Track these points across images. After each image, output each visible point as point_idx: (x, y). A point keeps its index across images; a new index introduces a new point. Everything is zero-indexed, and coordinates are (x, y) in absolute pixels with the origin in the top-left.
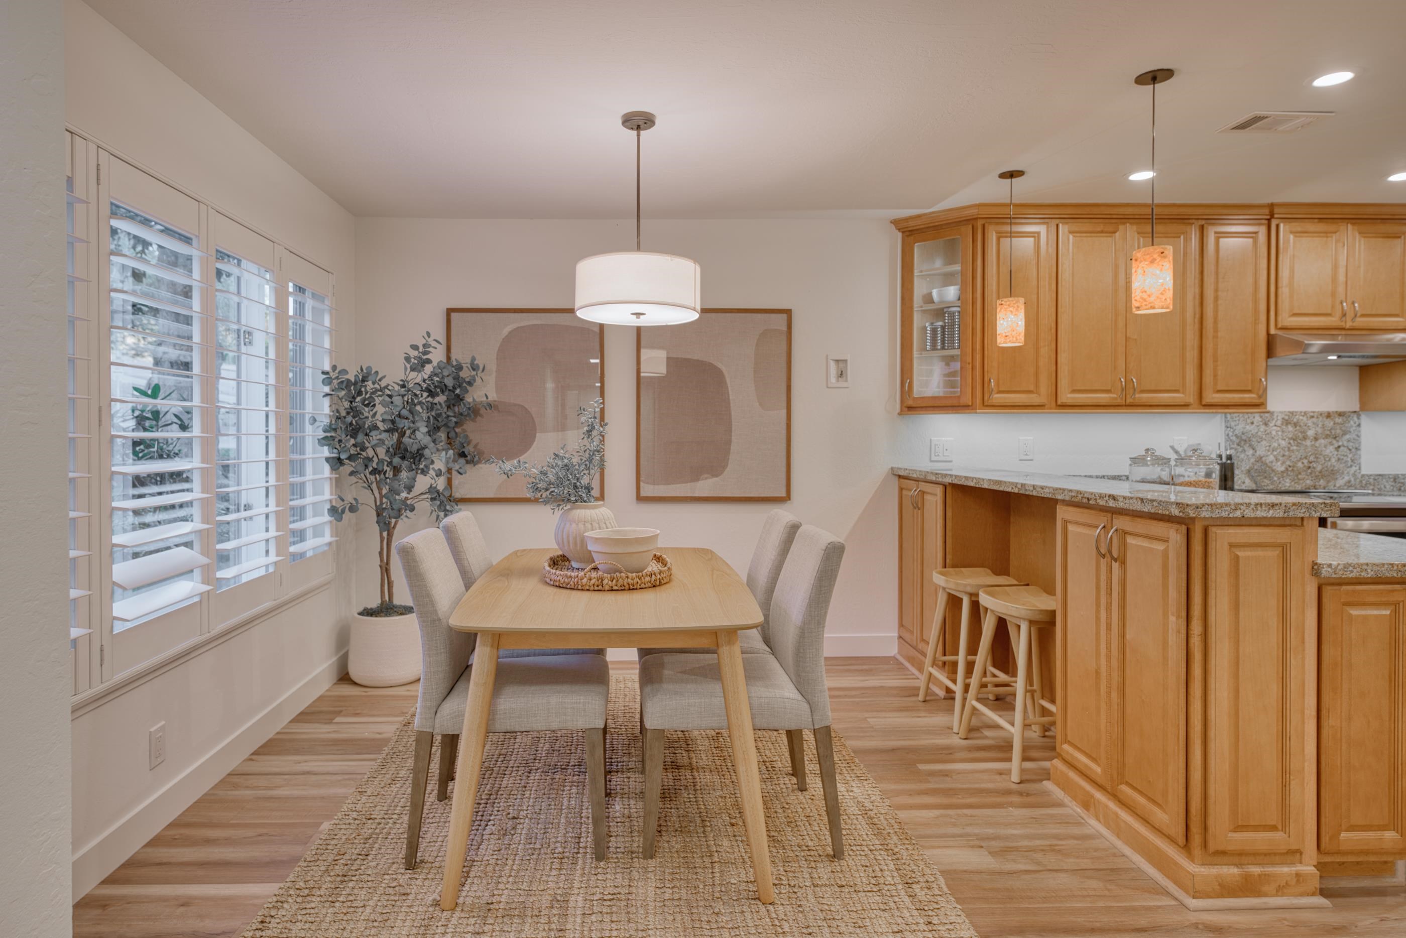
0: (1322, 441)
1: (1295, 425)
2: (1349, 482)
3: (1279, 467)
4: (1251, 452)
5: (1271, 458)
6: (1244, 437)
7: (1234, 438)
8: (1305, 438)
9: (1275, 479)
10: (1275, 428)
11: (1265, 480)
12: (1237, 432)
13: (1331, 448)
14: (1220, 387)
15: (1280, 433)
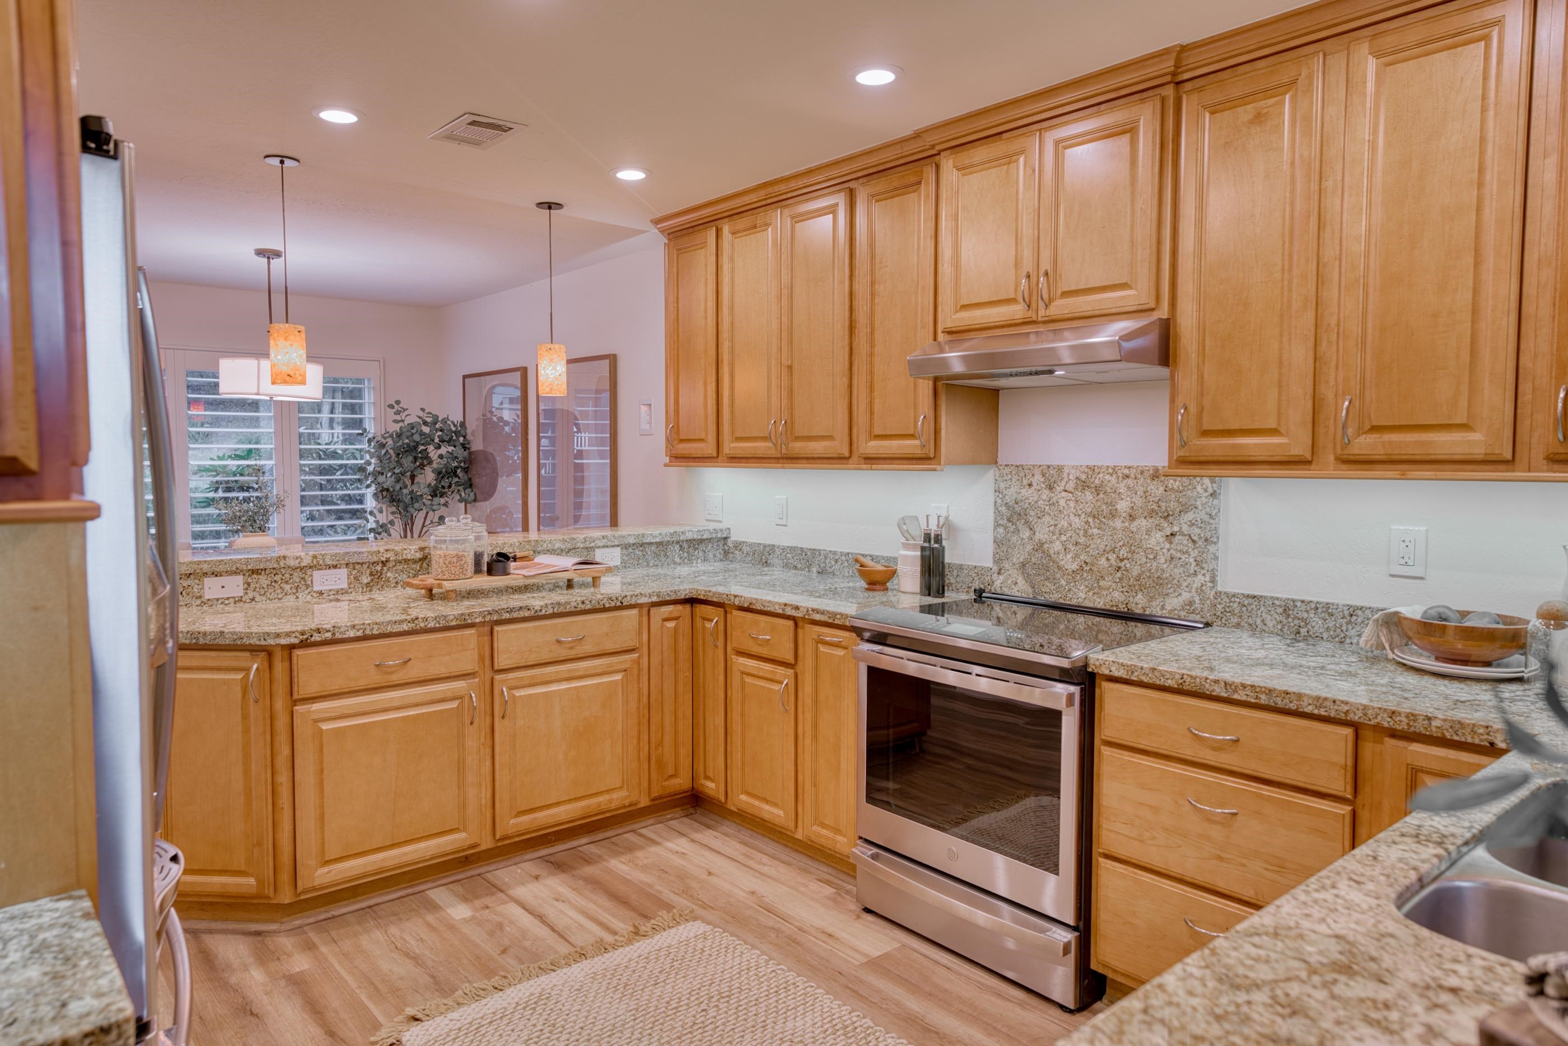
0: (1142, 523)
1: (1097, 490)
2: (1191, 603)
3: (1070, 564)
4: (1026, 534)
5: (1057, 546)
6: (1017, 509)
7: (1003, 509)
8: (1113, 515)
9: (1063, 582)
10: (1064, 494)
11: (1047, 583)
12: (1008, 499)
13: (1158, 537)
14: (877, 431)
15: (1072, 504)
